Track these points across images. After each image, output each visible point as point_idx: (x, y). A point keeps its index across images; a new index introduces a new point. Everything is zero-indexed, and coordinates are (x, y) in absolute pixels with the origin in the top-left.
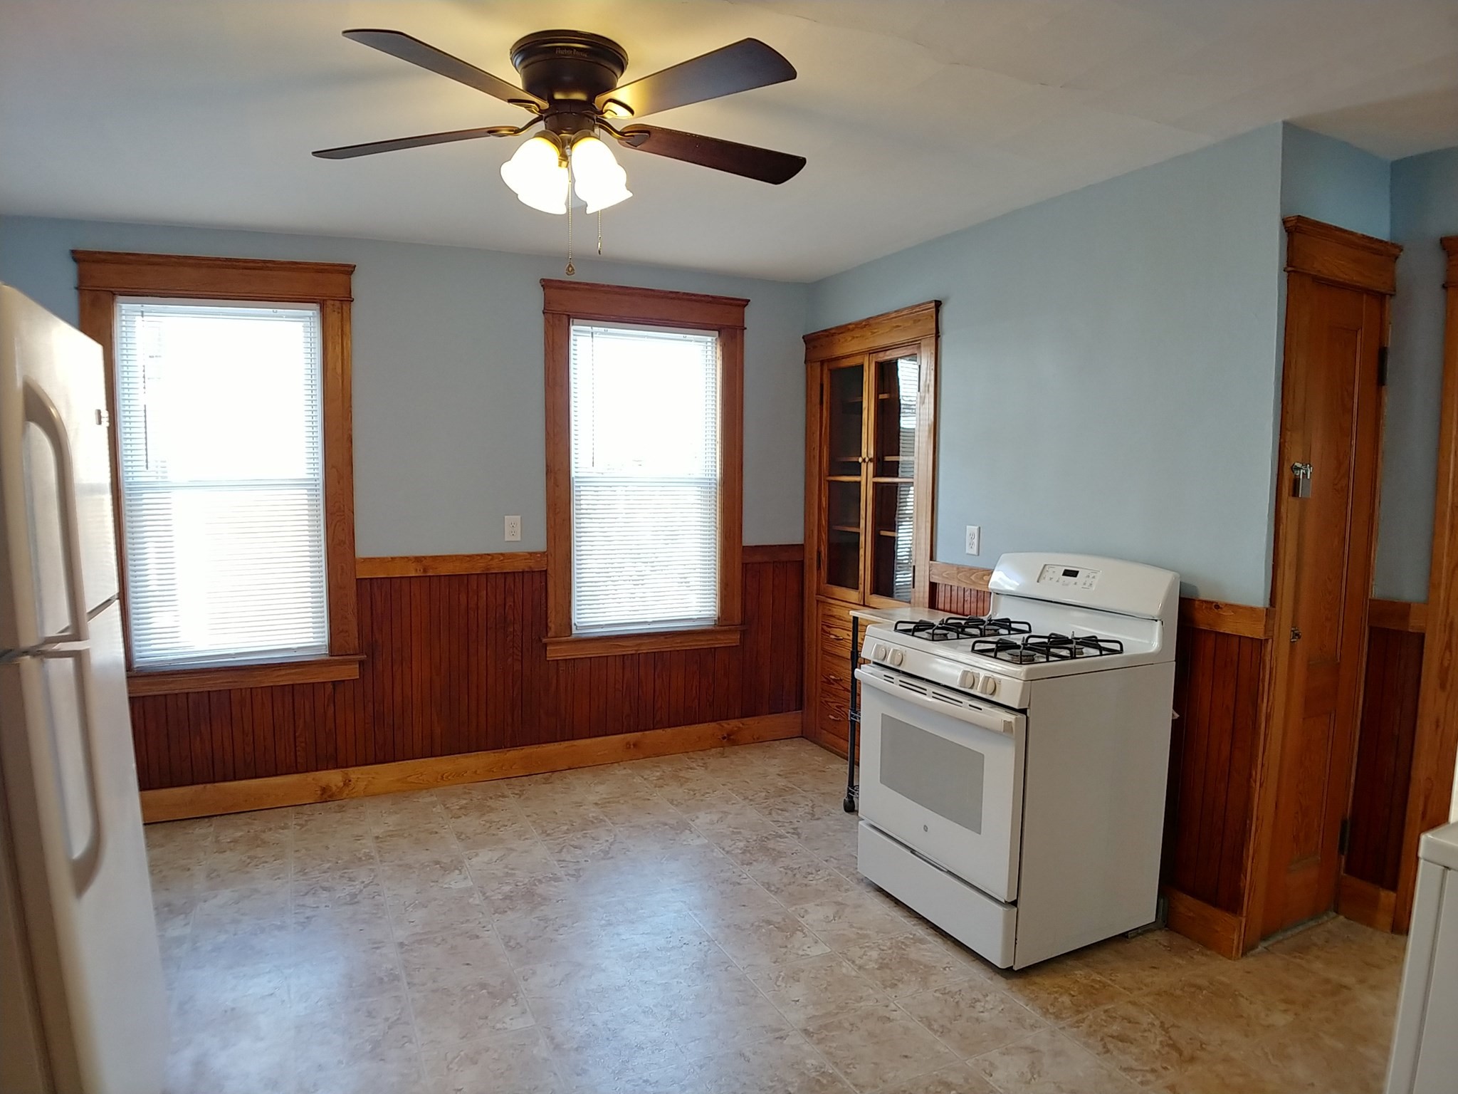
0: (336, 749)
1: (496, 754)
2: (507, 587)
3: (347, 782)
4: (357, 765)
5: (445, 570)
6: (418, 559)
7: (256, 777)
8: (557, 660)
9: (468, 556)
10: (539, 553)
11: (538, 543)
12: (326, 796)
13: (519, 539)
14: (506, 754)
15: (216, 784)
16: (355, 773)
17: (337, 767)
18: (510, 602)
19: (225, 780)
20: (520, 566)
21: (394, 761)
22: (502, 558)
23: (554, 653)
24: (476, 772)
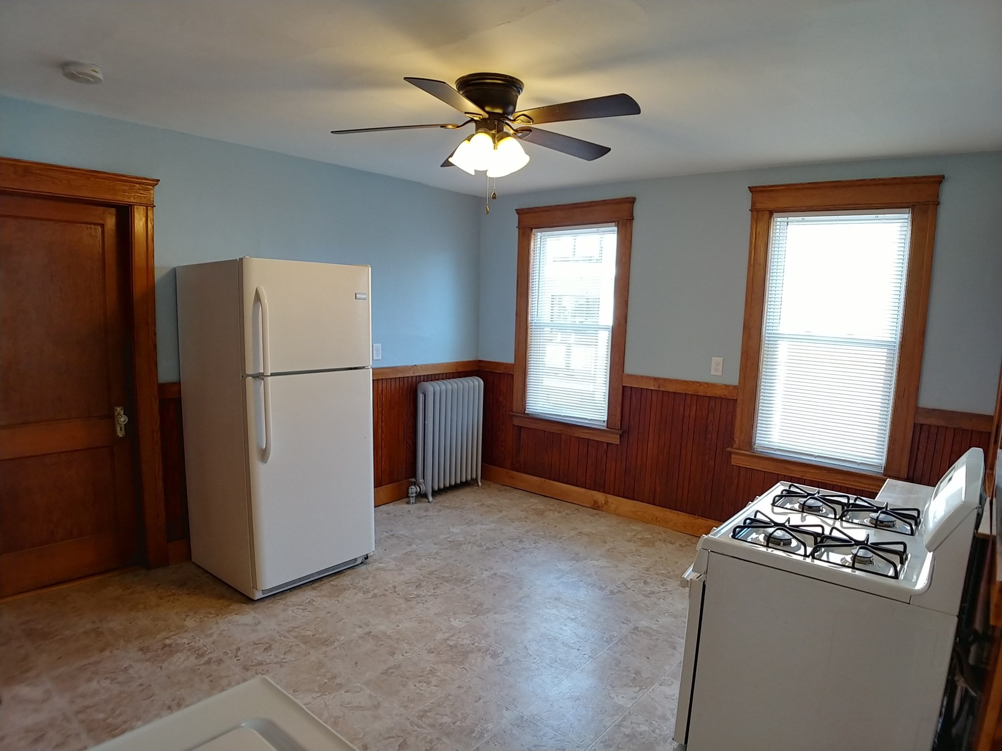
0: (605, 483)
1: (690, 518)
2: (710, 406)
3: (606, 503)
4: (614, 495)
5: (671, 388)
6: (656, 379)
7: (568, 484)
8: (740, 467)
9: (685, 381)
10: (732, 386)
11: (733, 379)
12: (596, 506)
13: (720, 374)
14: (696, 520)
15: (550, 481)
16: (612, 499)
17: (604, 492)
18: (711, 417)
19: (554, 480)
20: (719, 393)
21: (633, 499)
22: (706, 386)
23: (736, 460)
24: (676, 524)
